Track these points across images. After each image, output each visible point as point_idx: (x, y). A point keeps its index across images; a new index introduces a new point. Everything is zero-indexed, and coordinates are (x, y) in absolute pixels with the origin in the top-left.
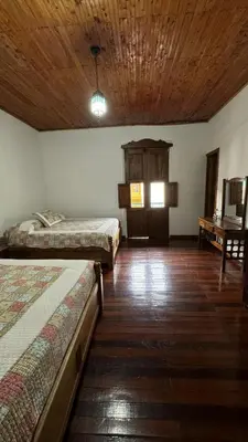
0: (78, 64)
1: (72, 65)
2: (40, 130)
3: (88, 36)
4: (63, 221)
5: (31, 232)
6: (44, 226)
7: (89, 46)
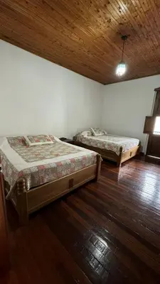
0: (117, 48)
1: (113, 49)
2: (105, 84)
3: (118, 33)
4: (105, 135)
5: (86, 136)
6: (93, 135)
7: (120, 37)
